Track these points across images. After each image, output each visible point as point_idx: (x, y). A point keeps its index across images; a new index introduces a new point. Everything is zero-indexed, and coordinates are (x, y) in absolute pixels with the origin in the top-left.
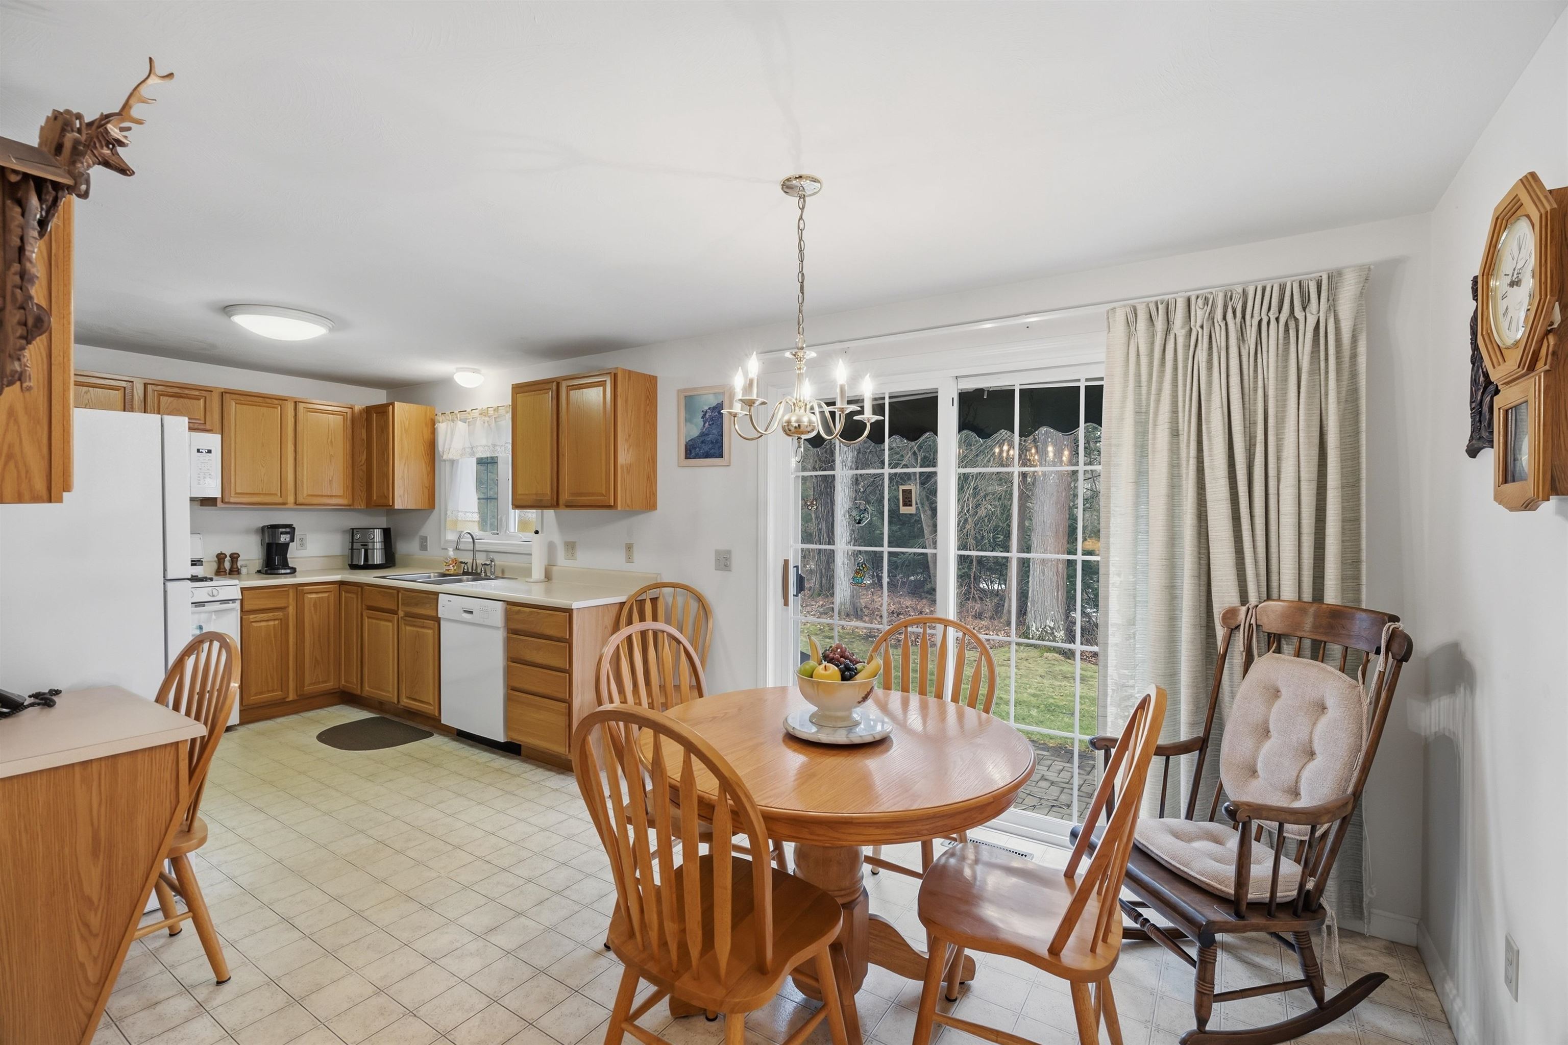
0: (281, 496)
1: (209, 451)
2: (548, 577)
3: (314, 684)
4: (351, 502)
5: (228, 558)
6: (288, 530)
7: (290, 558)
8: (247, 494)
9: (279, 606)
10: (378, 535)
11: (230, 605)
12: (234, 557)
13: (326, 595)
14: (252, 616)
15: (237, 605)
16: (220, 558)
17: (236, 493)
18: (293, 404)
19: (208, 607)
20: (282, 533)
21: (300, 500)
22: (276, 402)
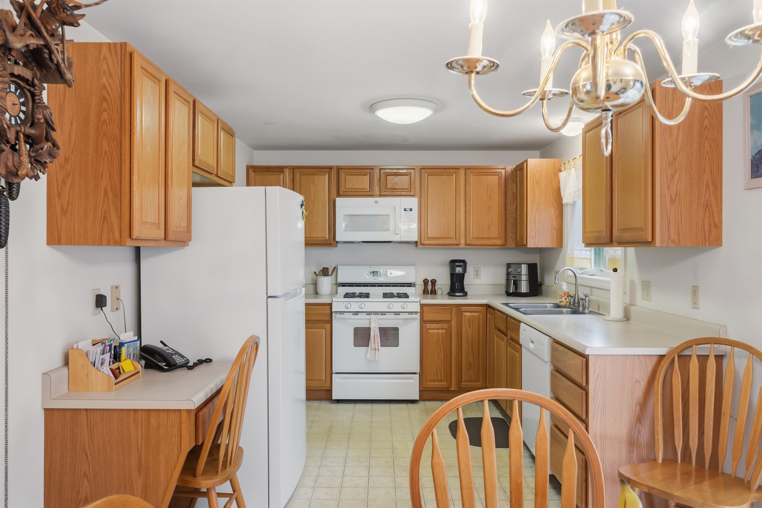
0: (456, 240)
1: (411, 210)
2: (627, 318)
3: (468, 381)
4: (504, 243)
5: (430, 283)
6: (461, 264)
7: (466, 285)
8: (434, 238)
9: (445, 319)
10: (524, 269)
11: (414, 316)
12: (434, 282)
13: (477, 314)
14: (428, 325)
15: (418, 316)
16: (426, 282)
17: (428, 238)
18: (464, 171)
19: (402, 316)
20: (458, 266)
21: (469, 242)
22: (452, 171)
